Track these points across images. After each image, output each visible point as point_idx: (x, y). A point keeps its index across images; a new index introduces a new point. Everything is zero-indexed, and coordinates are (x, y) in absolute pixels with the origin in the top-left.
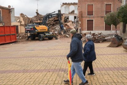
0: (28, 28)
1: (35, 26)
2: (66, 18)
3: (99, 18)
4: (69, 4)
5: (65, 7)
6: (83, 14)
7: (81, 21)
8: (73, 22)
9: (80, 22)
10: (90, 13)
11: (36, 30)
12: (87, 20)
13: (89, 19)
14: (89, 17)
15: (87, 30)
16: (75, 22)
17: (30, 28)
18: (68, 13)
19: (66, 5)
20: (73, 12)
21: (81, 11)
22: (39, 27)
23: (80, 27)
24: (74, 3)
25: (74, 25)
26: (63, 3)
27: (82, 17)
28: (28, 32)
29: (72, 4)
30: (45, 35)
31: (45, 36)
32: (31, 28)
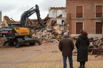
0: (4, 31)
1: (15, 28)
2: (53, 22)
3: (89, 20)
4: (57, 9)
5: (53, 11)
6: (72, 16)
7: (70, 23)
8: (60, 26)
9: (68, 25)
10: (79, 15)
11: (16, 34)
12: (76, 23)
13: (79, 21)
14: (78, 20)
15: (76, 34)
16: (62, 25)
17: (7, 31)
18: (56, 17)
19: (54, 9)
20: (60, 16)
21: (70, 13)
22: (19, 29)
23: (68, 30)
24: (62, 7)
25: (62, 28)
26: (51, 8)
27: (71, 19)
28: (4, 36)
29: (59, 8)
30: (24, 39)
31: (24, 41)
32: (9, 31)
